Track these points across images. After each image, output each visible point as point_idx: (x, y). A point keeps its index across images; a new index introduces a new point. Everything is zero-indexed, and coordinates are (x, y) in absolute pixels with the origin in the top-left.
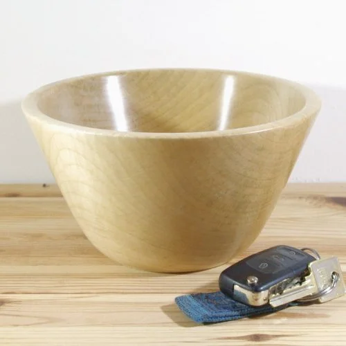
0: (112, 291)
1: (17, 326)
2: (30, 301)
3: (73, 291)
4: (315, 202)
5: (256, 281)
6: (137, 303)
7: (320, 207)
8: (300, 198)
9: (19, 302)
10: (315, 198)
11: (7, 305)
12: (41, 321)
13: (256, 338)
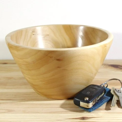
4: (105, 66)
5: (88, 99)
7: (107, 68)
13: (83, 118)
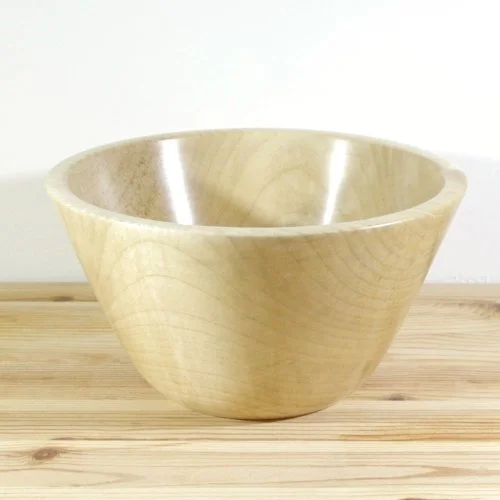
0: (205, 436)
1: (77, 486)
2: (94, 450)
3: (153, 437)
6: (242, 454)
8: (461, 305)
9: (79, 452)
10: (481, 304)
11: (61, 455)
12: (111, 480)
